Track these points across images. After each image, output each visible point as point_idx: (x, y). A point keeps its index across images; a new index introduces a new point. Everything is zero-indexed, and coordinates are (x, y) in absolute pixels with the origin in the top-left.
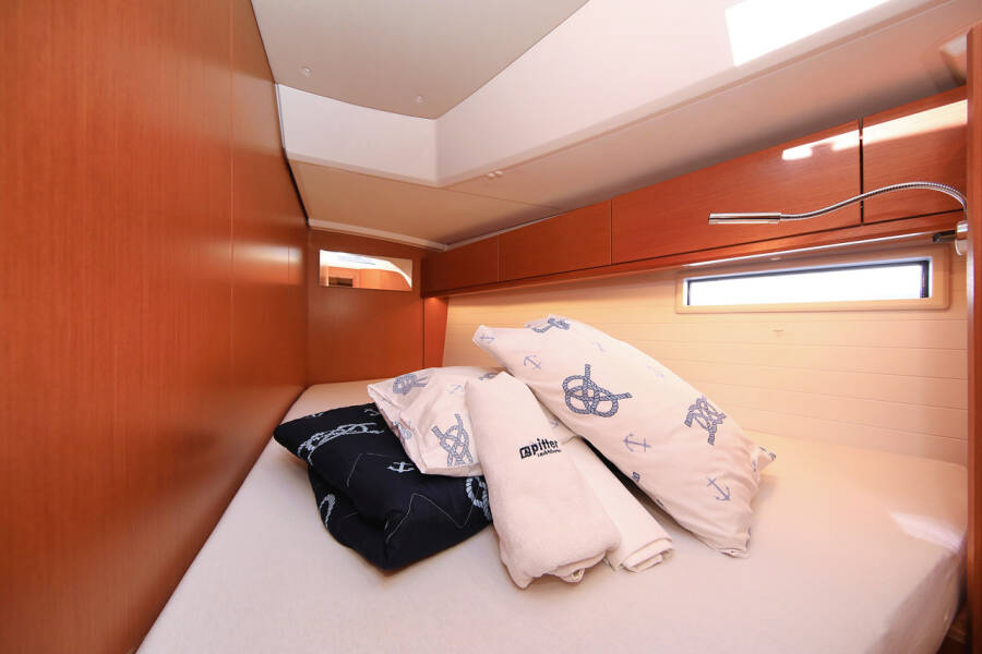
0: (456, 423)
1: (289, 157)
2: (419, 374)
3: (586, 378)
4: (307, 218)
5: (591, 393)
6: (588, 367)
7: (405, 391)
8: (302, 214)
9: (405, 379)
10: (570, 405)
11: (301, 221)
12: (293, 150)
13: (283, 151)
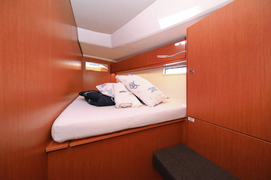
0: (110, 89)
1: (79, 42)
2: (105, 84)
3: (133, 83)
4: (82, 54)
5: (133, 85)
6: (134, 81)
7: (103, 86)
8: (81, 53)
9: (103, 85)
10: (130, 87)
11: (81, 55)
12: (80, 40)
13: (78, 40)
